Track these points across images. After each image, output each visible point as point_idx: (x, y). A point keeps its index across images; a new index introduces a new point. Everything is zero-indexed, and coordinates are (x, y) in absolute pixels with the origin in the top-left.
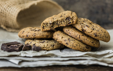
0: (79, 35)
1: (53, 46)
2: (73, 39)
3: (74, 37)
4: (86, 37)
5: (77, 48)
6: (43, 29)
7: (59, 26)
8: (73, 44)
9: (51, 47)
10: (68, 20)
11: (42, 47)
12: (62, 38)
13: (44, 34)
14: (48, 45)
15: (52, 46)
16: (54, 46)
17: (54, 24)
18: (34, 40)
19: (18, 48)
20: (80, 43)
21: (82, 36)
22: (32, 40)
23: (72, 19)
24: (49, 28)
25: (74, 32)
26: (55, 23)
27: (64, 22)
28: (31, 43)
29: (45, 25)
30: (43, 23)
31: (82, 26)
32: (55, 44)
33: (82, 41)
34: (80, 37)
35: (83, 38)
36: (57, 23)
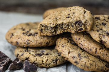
0: (95, 48)
1: (56, 60)
2: (86, 55)
3: (87, 50)
4: (106, 51)
5: (92, 69)
6: (40, 33)
7: (65, 31)
8: (86, 63)
9: (52, 63)
10: (79, 24)
11: (39, 64)
12: (69, 52)
13: (42, 42)
14: (47, 60)
15: (54, 61)
16: (58, 62)
17: (58, 28)
18: (27, 49)
19: (2, 67)
20: (97, 60)
21: (100, 49)
22: (24, 50)
23: (85, 25)
24: (50, 33)
25: (88, 42)
26: (58, 26)
27: (72, 26)
28: (22, 55)
29: (43, 28)
30: (41, 24)
31: (100, 34)
32: (58, 57)
33: (100, 57)
34: (96, 51)
35: (102, 53)
36: (62, 27)
